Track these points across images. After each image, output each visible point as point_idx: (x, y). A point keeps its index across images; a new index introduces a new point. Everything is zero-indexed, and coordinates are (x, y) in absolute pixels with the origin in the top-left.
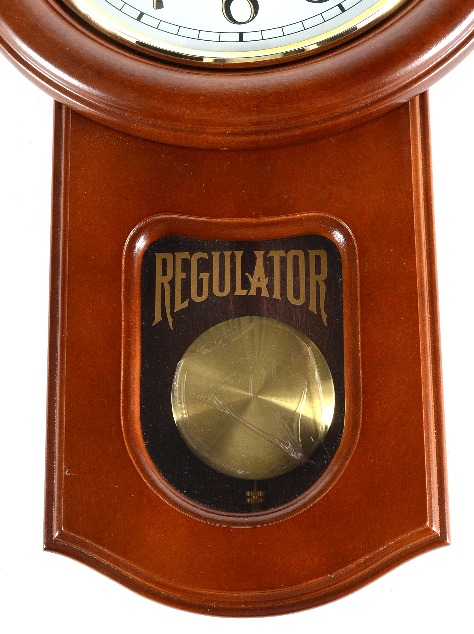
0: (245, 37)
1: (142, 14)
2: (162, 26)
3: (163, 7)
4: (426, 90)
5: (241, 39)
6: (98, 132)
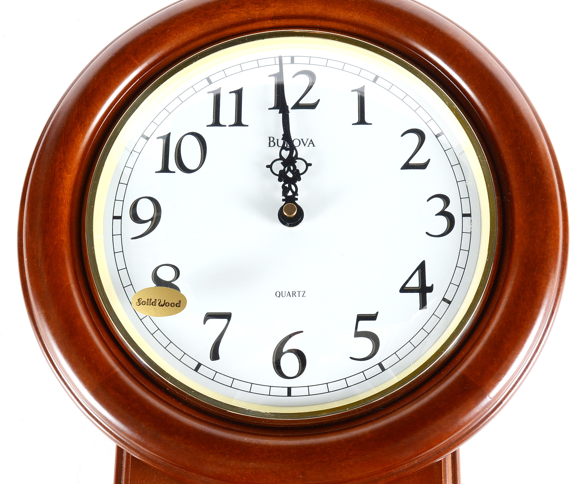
0: (294, 392)
1: (199, 365)
2: (218, 378)
3: (219, 359)
4: (456, 451)
5: (289, 394)
6: (155, 477)
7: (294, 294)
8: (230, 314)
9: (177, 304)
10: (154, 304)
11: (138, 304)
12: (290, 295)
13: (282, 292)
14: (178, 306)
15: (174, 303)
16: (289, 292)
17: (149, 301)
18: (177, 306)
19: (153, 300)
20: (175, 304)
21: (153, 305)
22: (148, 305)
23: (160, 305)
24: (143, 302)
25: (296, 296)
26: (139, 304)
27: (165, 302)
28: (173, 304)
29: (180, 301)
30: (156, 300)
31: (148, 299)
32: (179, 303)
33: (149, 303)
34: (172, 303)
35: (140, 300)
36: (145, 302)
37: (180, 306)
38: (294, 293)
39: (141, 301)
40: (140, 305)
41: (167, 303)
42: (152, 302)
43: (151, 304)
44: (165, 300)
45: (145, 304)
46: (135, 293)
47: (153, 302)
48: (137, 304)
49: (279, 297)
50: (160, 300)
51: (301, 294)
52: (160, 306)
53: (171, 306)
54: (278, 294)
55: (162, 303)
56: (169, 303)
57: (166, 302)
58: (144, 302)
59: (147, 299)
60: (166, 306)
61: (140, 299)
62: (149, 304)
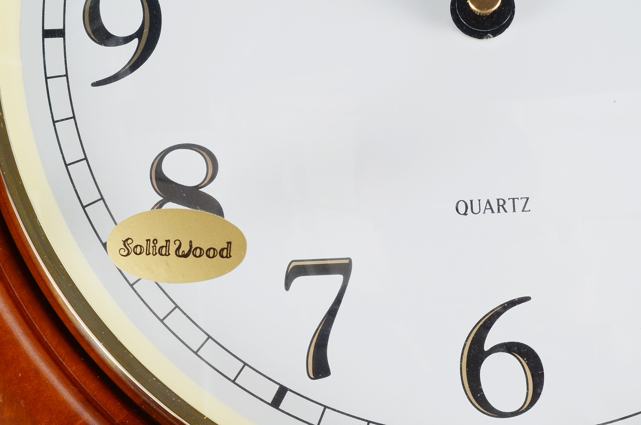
2: (331, 421)
3: (330, 374)
7: (501, 206)
8: (347, 261)
9: (222, 250)
10: (164, 253)
11: (125, 253)
12: (491, 208)
13: (471, 201)
14: (225, 255)
15: (214, 249)
16: (488, 202)
17: (152, 244)
18: (222, 256)
19: (161, 243)
20: (218, 251)
21: (161, 255)
22: (150, 254)
23: (180, 254)
24: (136, 246)
25: (506, 211)
26: (127, 251)
27: (191, 246)
28: (212, 251)
29: (229, 243)
30: (169, 241)
31: (149, 240)
32: (227, 249)
33: (151, 249)
34: (209, 250)
35: (129, 241)
36: (141, 246)
37: (230, 256)
38: (501, 203)
39: (132, 246)
40: (128, 254)
41: (196, 249)
42: (158, 246)
43: (157, 251)
44: (191, 242)
45: (141, 253)
46: (116, 224)
47: (162, 247)
48: (122, 251)
49: (465, 214)
50: (178, 243)
51: (519, 204)
52: (179, 256)
53: (209, 256)
54: (462, 208)
55: (185, 248)
56: (201, 249)
57: (194, 247)
58: (139, 247)
59: (147, 240)
60: (195, 256)
61: (127, 240)
62: (151, 252)
